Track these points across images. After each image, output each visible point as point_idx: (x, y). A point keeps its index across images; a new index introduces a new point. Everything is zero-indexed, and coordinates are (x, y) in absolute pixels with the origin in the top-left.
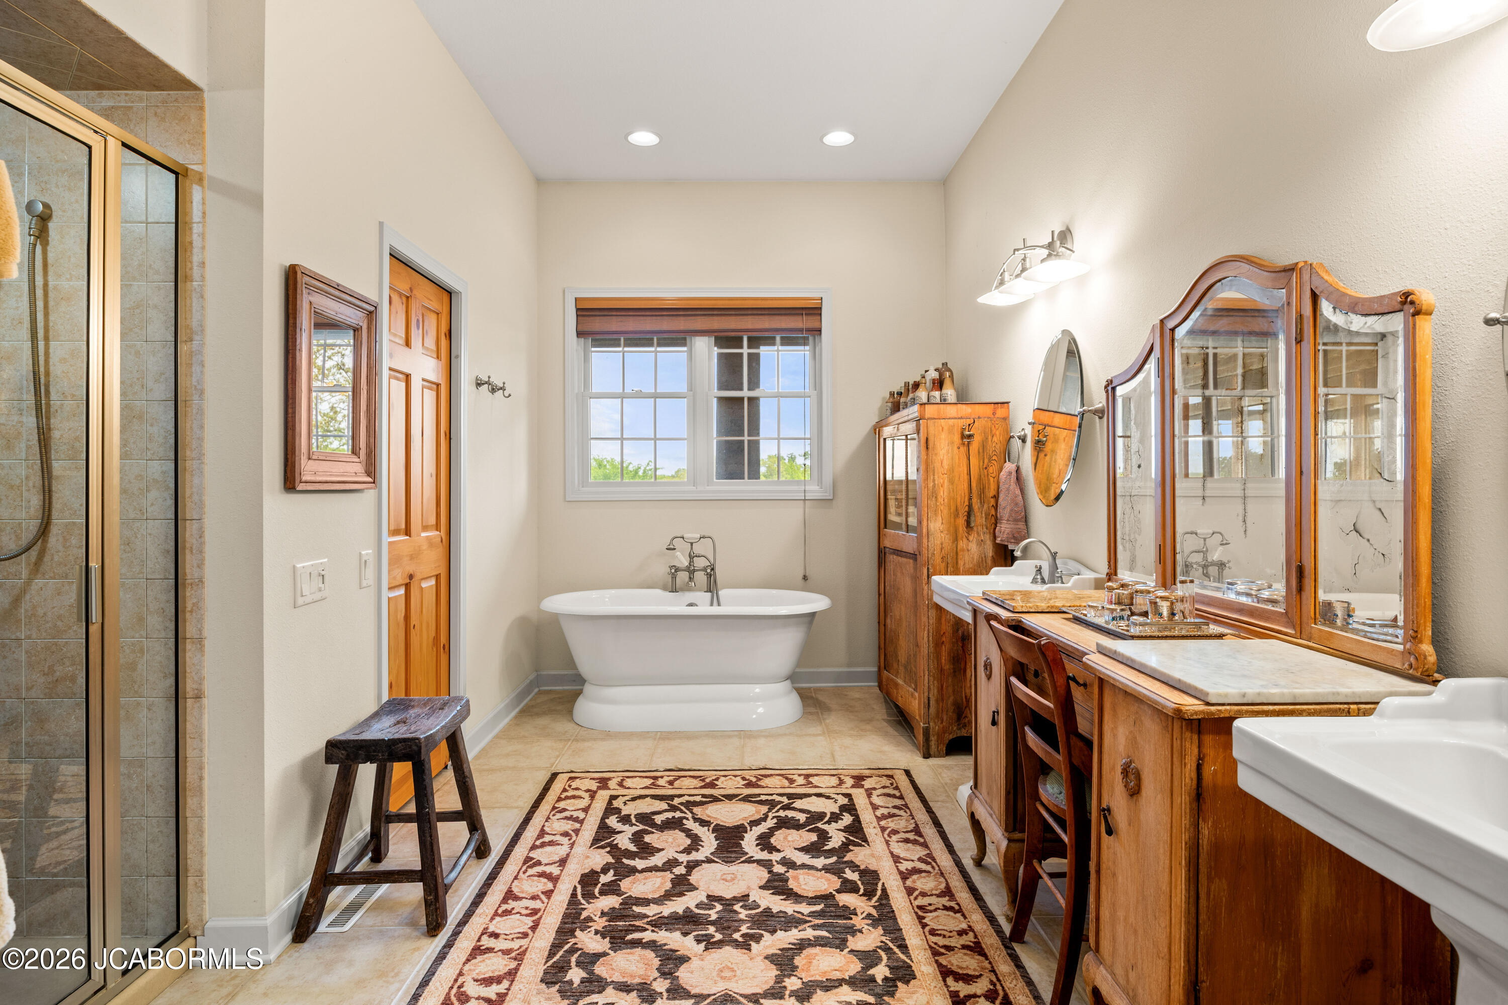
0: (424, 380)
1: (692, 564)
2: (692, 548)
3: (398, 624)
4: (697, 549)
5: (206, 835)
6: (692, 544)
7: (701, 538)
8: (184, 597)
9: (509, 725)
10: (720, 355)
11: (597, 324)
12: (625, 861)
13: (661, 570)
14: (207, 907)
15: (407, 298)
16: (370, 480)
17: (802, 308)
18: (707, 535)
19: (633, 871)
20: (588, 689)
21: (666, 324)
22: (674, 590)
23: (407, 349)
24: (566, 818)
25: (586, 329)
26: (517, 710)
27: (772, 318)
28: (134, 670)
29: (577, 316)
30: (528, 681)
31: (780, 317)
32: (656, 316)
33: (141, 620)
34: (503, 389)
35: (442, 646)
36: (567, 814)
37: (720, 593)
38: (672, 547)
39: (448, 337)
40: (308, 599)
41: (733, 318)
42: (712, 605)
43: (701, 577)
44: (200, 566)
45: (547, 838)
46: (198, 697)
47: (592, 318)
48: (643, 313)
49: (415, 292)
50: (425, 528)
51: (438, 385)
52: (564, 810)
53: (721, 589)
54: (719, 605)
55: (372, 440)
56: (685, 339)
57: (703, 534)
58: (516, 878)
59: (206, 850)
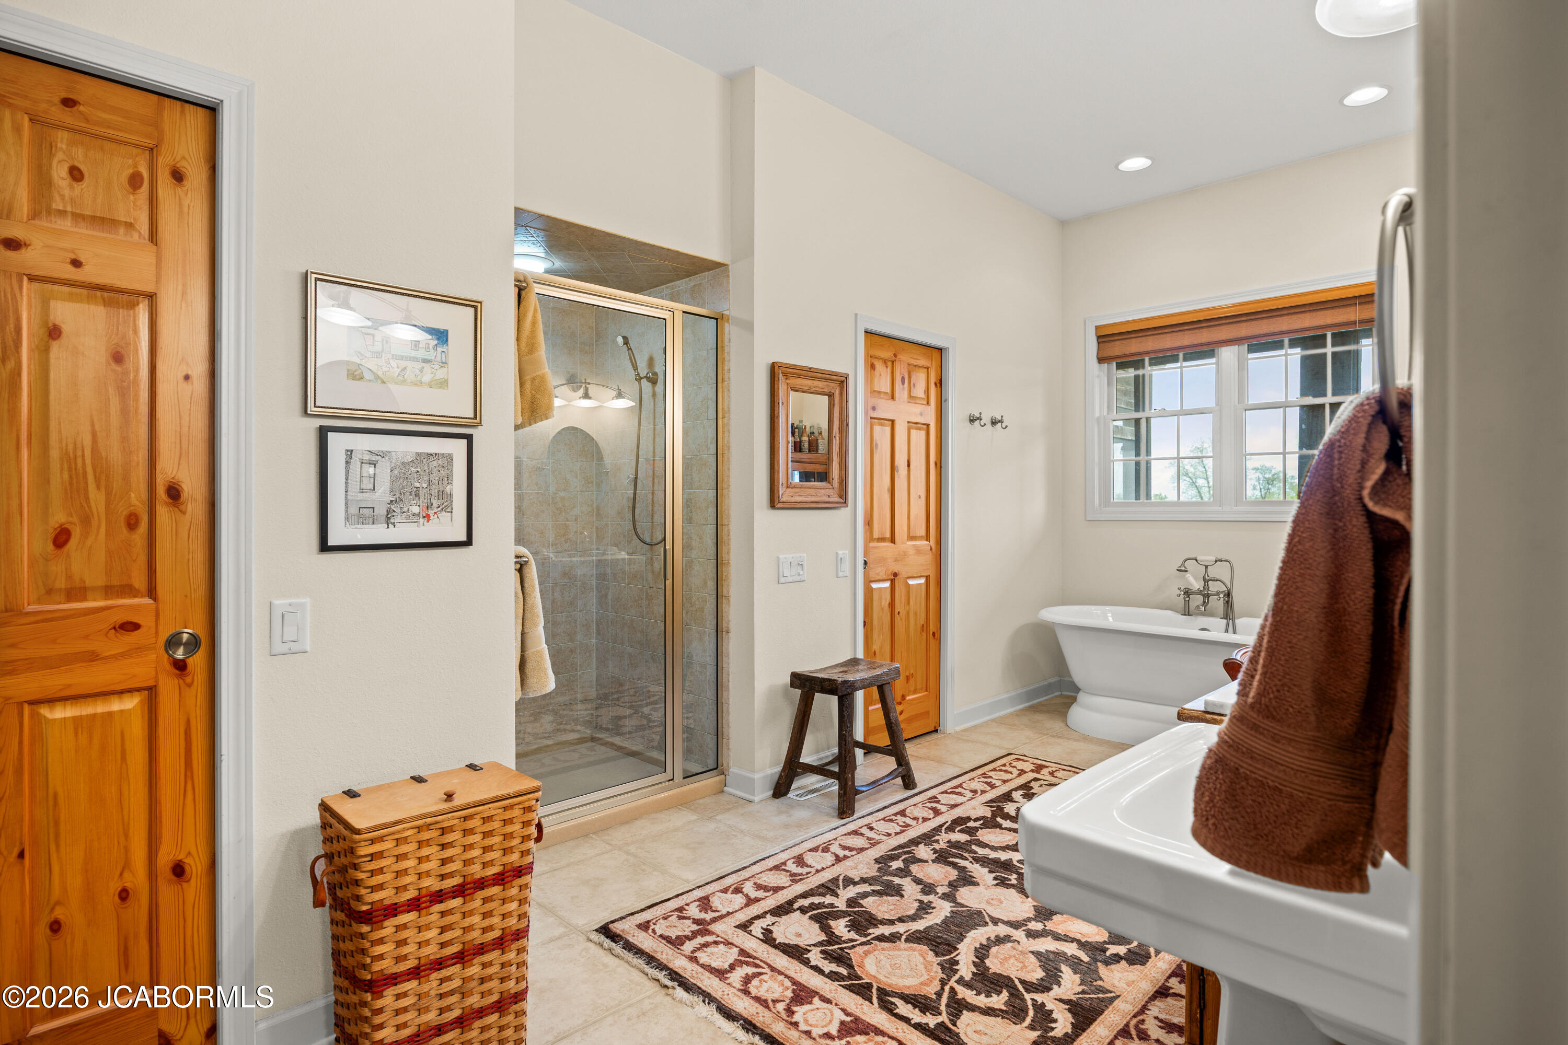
0: (909, 422)
1: (1206, 587)
2: (1206, 571)
3: (882, 609)
4: (1213, 572)
5: (731, 716)
6: (1206, 567)
7: (1216, 561)
8: (722, 571)
9: (1011, 714)
10: (1304, 359)
11: (1119, 348)
12: (998, 819)
13: (1173, 593)
14: (731, 759)
15: (893, 362)
16: (842, 501)
17: (1355, 297)
18: (1224, 558)
19: (999, 826)
20: (1081, 697)
21: (1187, 339)
22: (1187, 612)
23: (892, 402)
24: (986, 783)
25: (1104, 356)
26: (1027, 704)
27: (1314, 314)
28: (703, 612)
29: (1099, 343)
30: (1046, 683)
31: (1326, 312)
32: (1177, 331)
33: (705, 583)
34: (1001, 421)
35: (931, 633)
36: (989, 780)
37: (1237, 621)
38: (1183, 568)
39: (938, 385)
40: (790, 579)
41: (1265, 321)
42: (1227, 631)
43: (1217, 604)
44: (728, 553)
45: (960, 790)
46: (728, 632)
47: (1112, 343)
48: (1164, 331)
49: (899, 356)
50: (911, 538)
51: (928, 425)
52: (991, 777)
53: (1239, 618)
54: (1235, 632)
55: (843, 473)
56: (1213, 350)
57: (1219, 557)
58: (915, 805)
59: (731, 724)
